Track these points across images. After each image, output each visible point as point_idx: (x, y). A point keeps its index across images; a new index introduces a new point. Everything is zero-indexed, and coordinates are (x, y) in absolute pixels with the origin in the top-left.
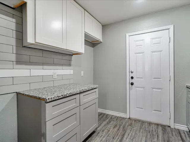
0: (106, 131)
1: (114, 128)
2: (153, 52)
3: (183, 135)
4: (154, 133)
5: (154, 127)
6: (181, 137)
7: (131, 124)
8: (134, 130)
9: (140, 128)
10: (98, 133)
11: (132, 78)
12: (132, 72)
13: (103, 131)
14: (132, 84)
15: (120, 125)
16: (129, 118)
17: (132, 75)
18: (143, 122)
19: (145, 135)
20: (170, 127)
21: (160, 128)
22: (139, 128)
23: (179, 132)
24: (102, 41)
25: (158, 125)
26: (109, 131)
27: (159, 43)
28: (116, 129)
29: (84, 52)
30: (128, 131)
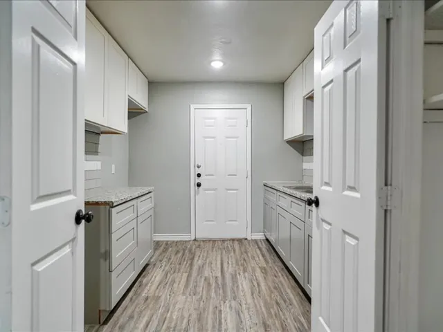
0: (165, 259)
1: (176, 254)
2: (227, 137)
3: (260, 243)
4: (230, 249)
5: (229, 244)
6: (258, 245)
7: (199, 246)
8: (204, 251)
9: (213, 248)
10: (155, 265)
11: (199, 175)
12: (199, 167)
13: (161, 261)
14: (199, 185)
15: (184, 250)
16: (195, 240)
17: (198, 171)
18: (214, 241)
19: (220, 252)
20: (246, 239)
21: (236, 243)
22: (211, 248)
23: (256, 242)
24: (147, 110)
25: (233, 240)
26: (170, 259)
27: (235, 126)
28: (180, 255)
29: (126, 131)
30: (198, 253)
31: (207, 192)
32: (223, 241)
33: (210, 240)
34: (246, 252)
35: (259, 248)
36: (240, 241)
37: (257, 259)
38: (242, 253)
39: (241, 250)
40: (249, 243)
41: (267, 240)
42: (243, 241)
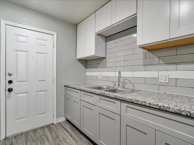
2: (38, 53)
4: (43, 137)
6: (63, 127)
9: (27, 142)
11: (10, 82)
12: (10, 75)
14: (10, 90)
20: (53, 124)
22: (24, 142)
23: (60, 124)
25: (43, 128)
31: (18, 95)
32: (35, 131)
33: (21, 134)
34: (57, 137)
35: (65, 129)
36: (48, 127)
37: (68, 141)
38: (54, 138)
39: (52, 135)
40: (56, 127)
41: (68, 120)
42: (51, 126)
